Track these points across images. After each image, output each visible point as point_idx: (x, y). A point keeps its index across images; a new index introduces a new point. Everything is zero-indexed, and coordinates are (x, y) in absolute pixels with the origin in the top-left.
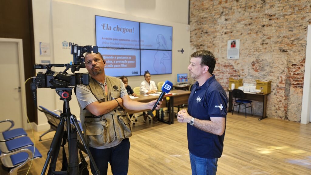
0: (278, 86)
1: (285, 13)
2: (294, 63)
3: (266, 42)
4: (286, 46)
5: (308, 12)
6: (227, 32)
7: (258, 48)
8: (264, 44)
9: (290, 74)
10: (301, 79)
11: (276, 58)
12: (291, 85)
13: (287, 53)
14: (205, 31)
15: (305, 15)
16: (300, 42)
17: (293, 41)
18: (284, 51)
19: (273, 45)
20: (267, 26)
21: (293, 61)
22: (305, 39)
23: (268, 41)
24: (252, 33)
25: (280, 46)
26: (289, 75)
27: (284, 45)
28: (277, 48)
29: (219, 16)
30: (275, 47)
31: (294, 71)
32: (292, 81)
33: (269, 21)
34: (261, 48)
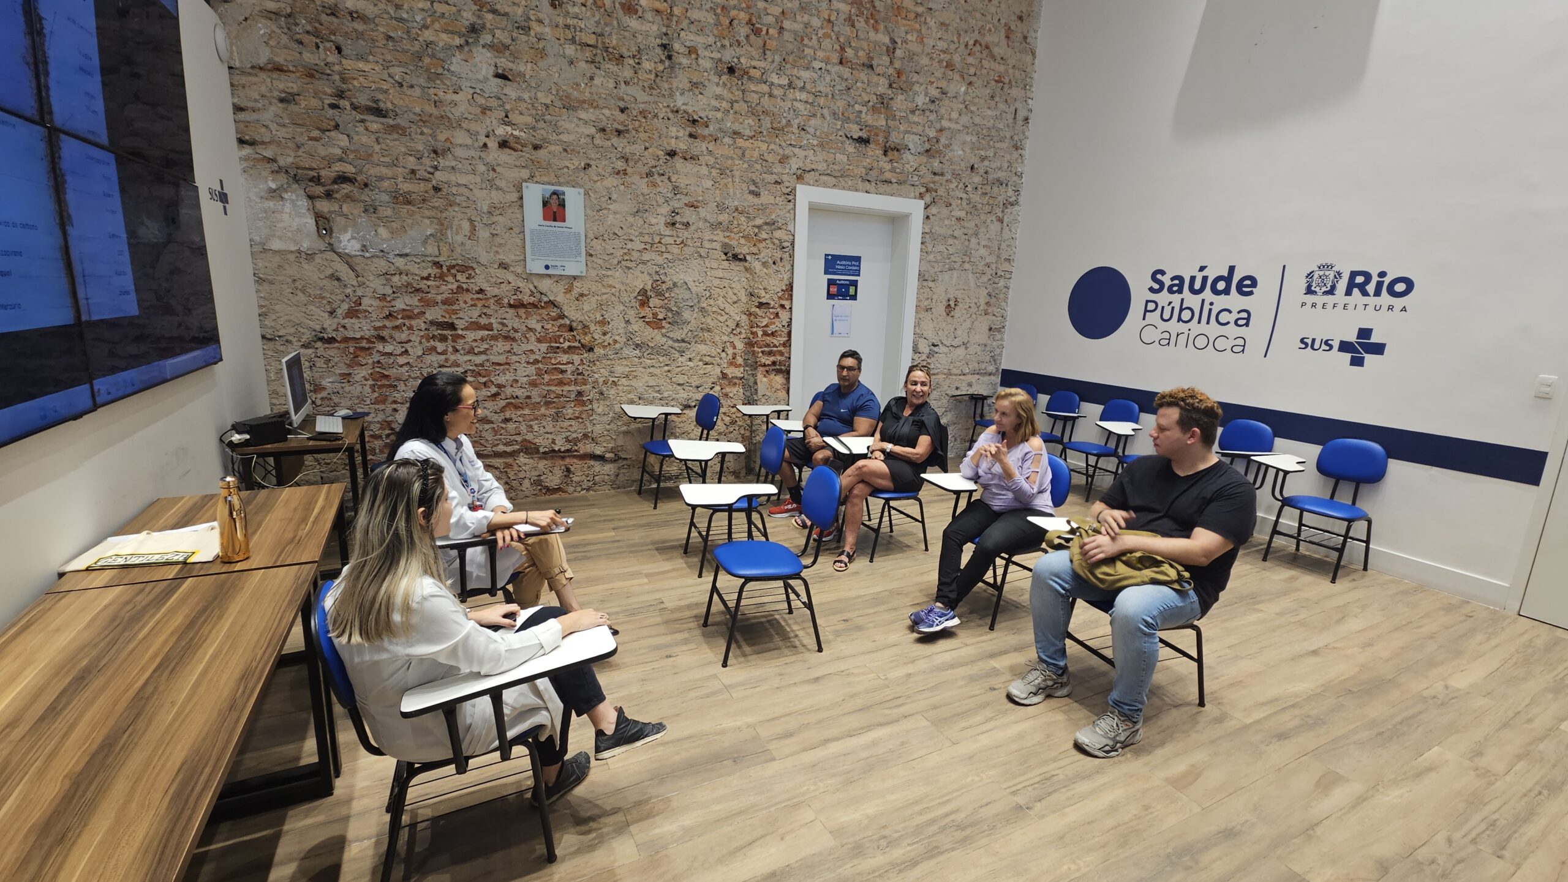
0: (724, 376)
1: (737, 127)
2: (764, 300)
3: (685, 221)
4: (742, 241)
5: (793, 143)
6: (512, 140)
7: (657, 239)
8: (677, 225)
9: (754, 334)
10: (782, 348)
11: (716, 282)
12: (756, 369)
13: (747, 264)
14: (363, 100)
15: (788, 151)
16: (778, 234)
17: (759, 227)
18: (735, 257)
19: (707, 235)
20: (686, 159)
21: (762, 293)
22: (790, 227)
23: (689, 215)
24: (629, 170)
25: (727, 240)
26: (751, 336)
27: (737, 237)
28: (717, 246)
29: (458, 41)
30: (712, 241)
31: (764, 324)
32: (760, 355)
33: (691, 140)
34: (670, 240)
